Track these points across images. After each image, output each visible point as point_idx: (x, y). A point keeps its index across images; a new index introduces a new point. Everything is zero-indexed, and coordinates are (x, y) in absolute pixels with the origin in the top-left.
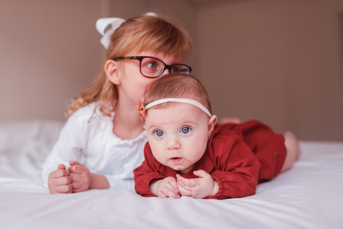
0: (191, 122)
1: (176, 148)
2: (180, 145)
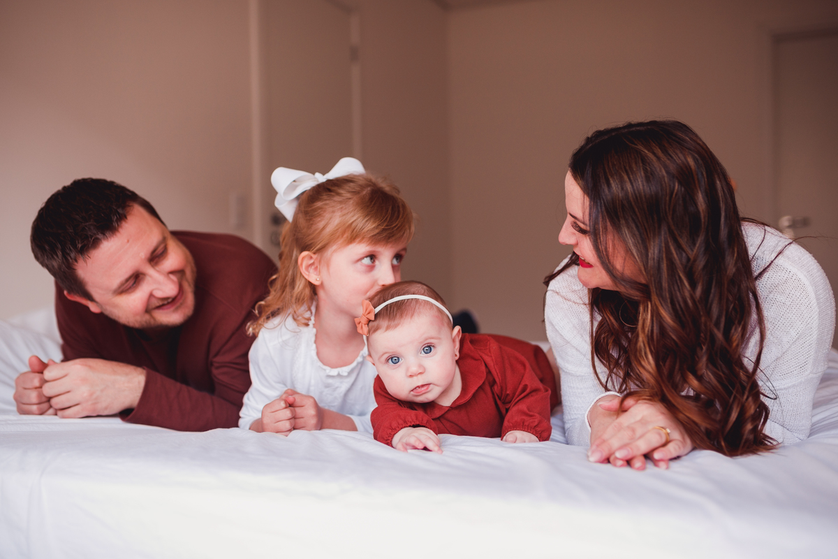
0: (433, 338)
1: (420, 373)
2: (425, 369)
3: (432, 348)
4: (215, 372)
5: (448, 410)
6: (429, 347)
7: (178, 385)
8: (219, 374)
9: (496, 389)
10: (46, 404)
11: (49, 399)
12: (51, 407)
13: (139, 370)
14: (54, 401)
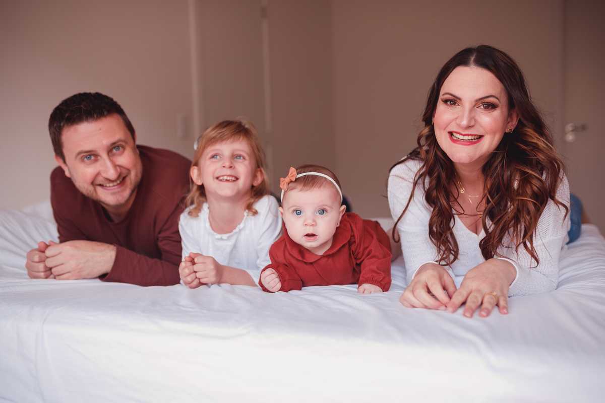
0: (327, 206)
1: (313, 225)
3: (325, 212)
4: (160, 244)
5: (321, 258)
6: (323, 210)
7: (139, 255)
8: (162, 245)
9: (353, 247)
10: (49, 272)
11: (51, 269)
12: (52, 273)
13: (112, 247)
14: (53, 270)
